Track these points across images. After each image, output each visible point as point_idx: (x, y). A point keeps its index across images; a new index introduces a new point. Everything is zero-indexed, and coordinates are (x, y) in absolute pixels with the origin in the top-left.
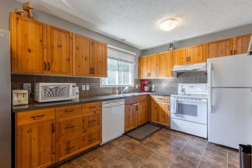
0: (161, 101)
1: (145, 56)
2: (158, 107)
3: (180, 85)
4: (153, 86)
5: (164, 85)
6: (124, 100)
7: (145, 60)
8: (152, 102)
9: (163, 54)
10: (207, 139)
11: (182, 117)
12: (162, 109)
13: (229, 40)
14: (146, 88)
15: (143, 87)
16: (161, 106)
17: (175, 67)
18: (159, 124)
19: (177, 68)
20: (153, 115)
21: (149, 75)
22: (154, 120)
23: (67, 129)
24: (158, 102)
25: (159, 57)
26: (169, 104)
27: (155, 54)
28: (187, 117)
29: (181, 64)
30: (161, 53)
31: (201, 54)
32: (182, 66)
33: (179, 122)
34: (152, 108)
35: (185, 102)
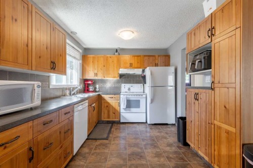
0: (112, 99)
1: (91, 56)
2: (108, 106)
3: (123, 85)
4: (97, 86)
5: (108, 85)
6: (87, 101)
7: (91, 60)
8: (103, 101)
9: (110, 57)
10: (146, 122)
11: (130, 110)
12: (113, 107)
13: (154, 56)
14: (91, 88)
15: (88, 87)
16: (111, 104)
17: (120, 69)
18: (109, 121)
19: (123, 71)
20: (104, 113)
21: (96, 75)
22: (104, 118)
23: (45, 150)
24: (108, 101)
25: (106, 59)
26: (119, 101)
27: (103, 56)
28: (133, 110)
29: (126, 68)
30: (108, 56)
31: (139, 62)
32: (126, 70)
33: (127, 116)
34: (103, 107)
35: (132, 98)
